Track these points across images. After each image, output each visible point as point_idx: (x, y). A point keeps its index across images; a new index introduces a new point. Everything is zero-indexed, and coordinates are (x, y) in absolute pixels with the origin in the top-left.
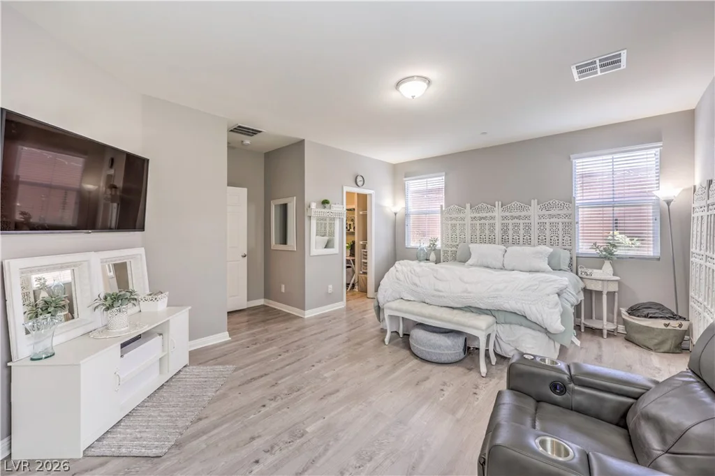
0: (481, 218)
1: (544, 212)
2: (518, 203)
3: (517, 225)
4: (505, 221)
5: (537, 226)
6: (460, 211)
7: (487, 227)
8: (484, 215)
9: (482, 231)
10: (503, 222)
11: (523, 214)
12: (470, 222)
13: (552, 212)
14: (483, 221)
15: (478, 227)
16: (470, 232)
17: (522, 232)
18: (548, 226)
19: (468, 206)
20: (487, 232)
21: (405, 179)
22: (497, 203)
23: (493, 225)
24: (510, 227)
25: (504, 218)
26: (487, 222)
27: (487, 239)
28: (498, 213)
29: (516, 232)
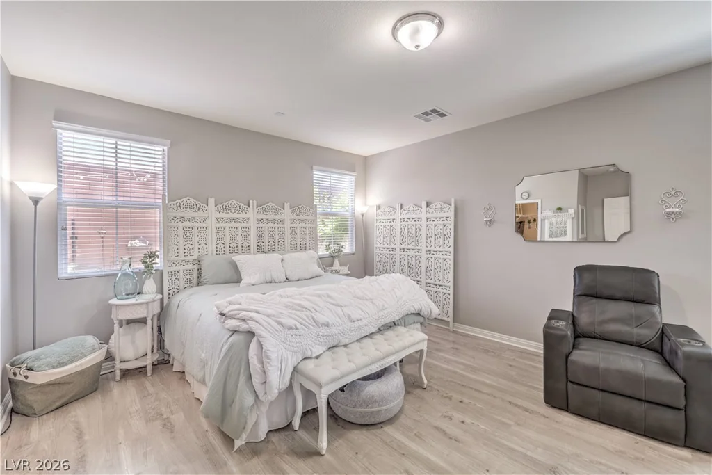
0: (231, 220)
1: (295, 217)
2: (273, 205)
3: (271, 230)
4: (261, 225)
5: (290, 231)
6: (199, 208)
7: (240, 232)
8: (235, 216)
9: (233, 238)
10: (259, 225)
11: (277, 217)
12: (214, 225)
13: (302, 217)
14: (233, 224)
15: (227, 232)
16: (215, 239)
17: (277, 237)
18: (298, 231)
19: (212, 201)
20: (239, 238)
21: (55, 124)
22: (251, 202)
23: (247, 230)
24: (266, 232)
25: (260, 221)
26: (239, 225)
27: (240, 248)
28: (253, 214)
29: (272, 237)
